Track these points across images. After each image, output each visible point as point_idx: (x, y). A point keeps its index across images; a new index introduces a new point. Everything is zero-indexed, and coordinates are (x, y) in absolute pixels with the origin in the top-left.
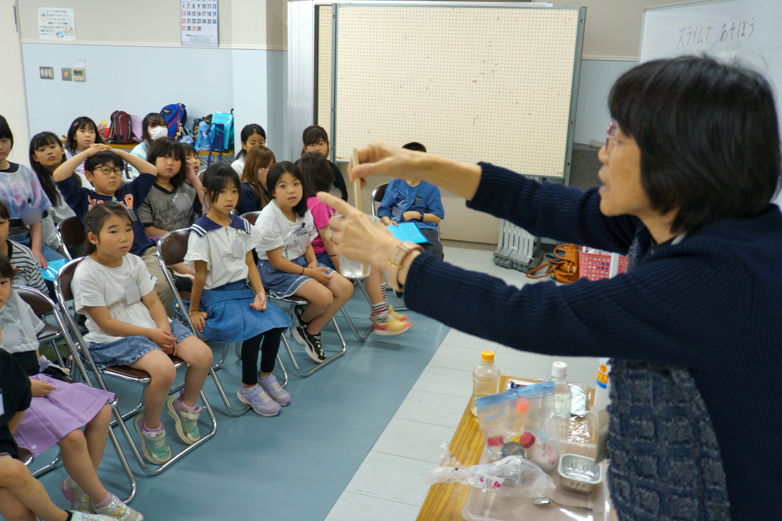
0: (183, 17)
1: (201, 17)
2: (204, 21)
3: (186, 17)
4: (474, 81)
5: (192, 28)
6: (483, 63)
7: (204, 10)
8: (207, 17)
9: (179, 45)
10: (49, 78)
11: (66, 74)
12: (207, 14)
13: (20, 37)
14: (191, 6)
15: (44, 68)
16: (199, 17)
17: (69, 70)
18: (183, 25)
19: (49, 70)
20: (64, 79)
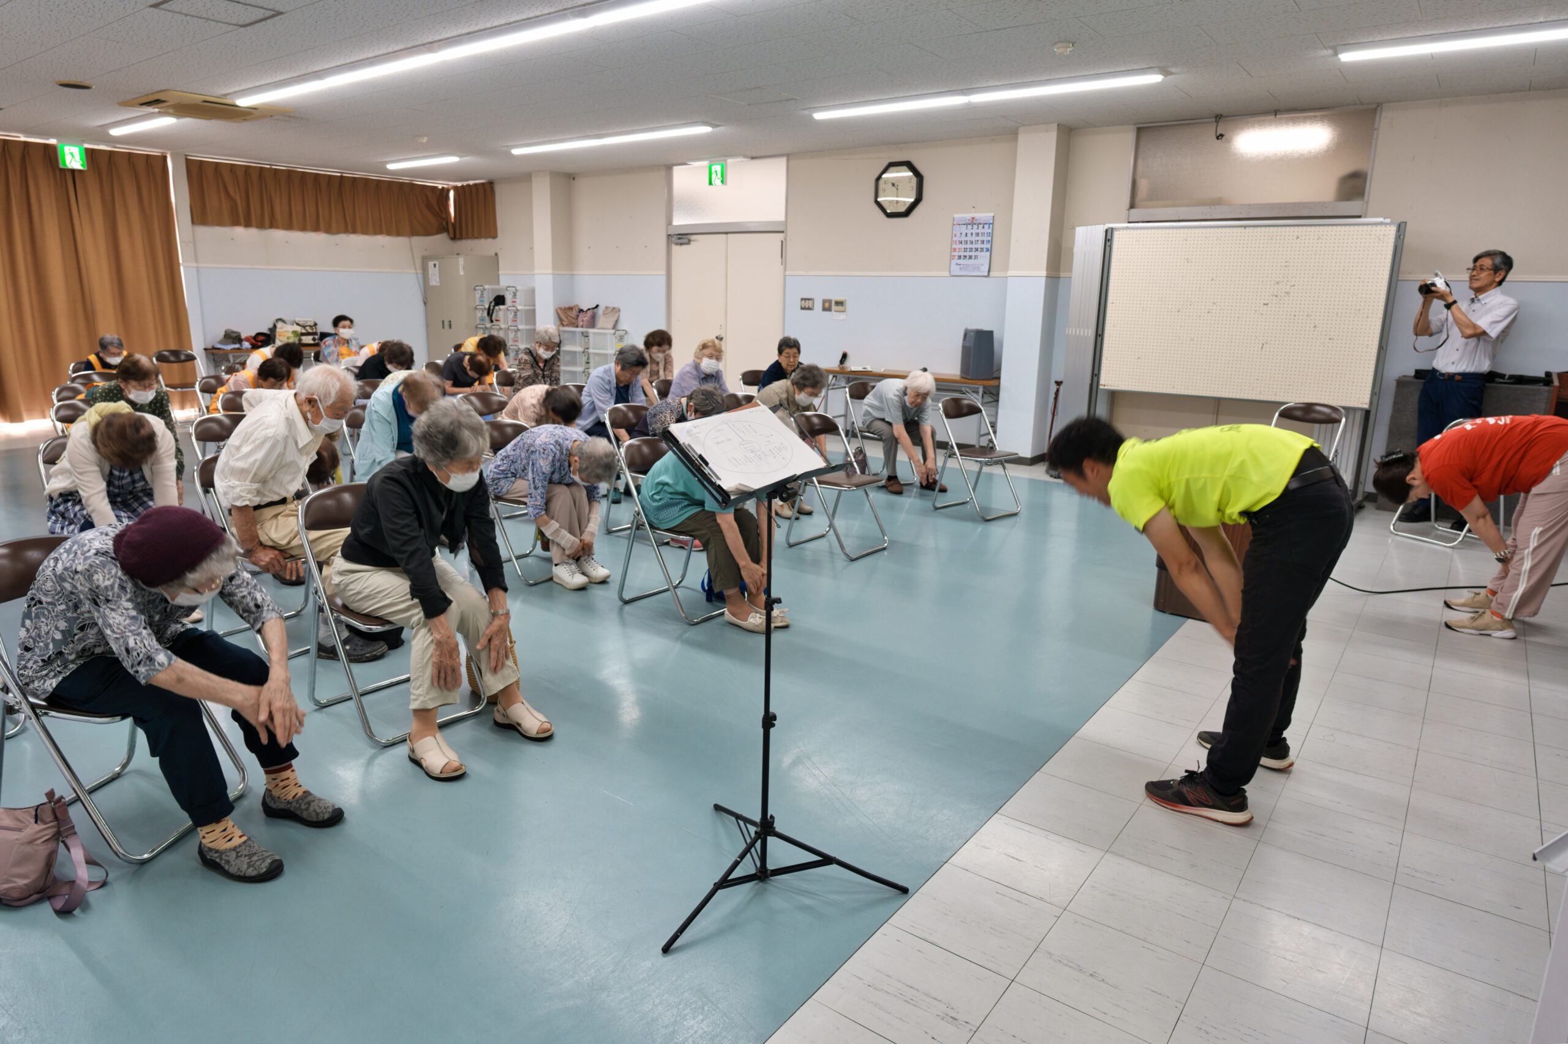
0: (954, 246)
1: (974, 246)
2: (977, 250)
3: (957, 246)
4: (1264, 304)
5: (962, 257)
6: (1276, 285)
7: (977, 238)
8: (979, 246)
9: (947, 274)
10: (809, 309)
11: (827, 305)
12: (979, 242)
13: (785, 270)
14: (964, 235)
15: (805, 299)
16: (971, 246)
17: (830, 301)
18: (953, 254)
19: (810, 301)
20: (824, 309)
